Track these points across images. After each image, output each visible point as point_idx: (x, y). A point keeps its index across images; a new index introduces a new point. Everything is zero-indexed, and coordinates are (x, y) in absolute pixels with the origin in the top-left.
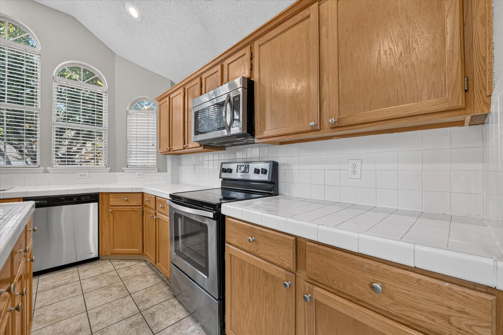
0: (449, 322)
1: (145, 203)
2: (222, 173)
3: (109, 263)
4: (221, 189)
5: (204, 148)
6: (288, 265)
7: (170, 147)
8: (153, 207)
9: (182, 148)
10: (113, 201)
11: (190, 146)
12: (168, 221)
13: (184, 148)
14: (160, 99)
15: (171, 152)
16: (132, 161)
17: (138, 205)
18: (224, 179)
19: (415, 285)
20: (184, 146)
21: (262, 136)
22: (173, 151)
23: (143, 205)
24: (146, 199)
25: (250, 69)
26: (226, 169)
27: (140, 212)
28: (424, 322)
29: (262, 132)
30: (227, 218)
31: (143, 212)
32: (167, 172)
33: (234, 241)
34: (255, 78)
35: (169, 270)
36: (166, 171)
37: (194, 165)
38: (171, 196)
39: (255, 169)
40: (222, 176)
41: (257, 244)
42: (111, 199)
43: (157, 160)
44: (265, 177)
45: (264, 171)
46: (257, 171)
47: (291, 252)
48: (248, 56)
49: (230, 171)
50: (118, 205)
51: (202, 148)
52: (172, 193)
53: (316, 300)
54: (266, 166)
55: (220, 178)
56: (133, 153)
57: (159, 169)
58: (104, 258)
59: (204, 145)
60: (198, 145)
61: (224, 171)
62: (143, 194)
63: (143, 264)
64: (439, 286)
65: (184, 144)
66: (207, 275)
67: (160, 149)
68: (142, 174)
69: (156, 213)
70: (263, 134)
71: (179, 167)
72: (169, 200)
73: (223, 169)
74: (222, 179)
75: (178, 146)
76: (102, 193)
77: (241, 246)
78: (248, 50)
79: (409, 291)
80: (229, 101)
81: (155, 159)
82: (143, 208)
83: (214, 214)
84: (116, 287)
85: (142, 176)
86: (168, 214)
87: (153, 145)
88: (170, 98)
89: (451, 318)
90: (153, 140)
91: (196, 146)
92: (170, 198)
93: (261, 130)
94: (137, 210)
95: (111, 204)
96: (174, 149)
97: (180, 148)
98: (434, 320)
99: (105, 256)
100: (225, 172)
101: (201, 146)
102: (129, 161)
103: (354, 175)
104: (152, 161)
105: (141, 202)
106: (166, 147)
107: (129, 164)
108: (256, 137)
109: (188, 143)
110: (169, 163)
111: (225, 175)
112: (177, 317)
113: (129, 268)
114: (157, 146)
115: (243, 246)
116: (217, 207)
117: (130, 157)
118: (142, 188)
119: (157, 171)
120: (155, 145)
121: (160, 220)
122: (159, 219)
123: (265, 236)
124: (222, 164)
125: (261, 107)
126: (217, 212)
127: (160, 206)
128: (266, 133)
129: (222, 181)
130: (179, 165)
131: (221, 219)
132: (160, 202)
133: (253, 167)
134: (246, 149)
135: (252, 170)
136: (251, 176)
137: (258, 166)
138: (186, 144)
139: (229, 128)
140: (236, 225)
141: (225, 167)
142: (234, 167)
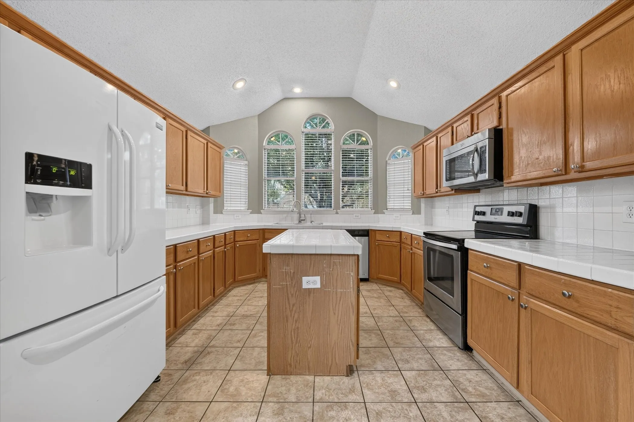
0: (611, 316)
1: (403, 240)
2: (475, 216)
3: (375, 285)
4: (475, 232)
5: (455, 192)
6: (512, 284)
7: (423, 191)
8: (410, 243)
9: (435, 192)
10: (378, 237)
11: (442, 190)
12: (422, 254)
13: (437, 192)
14: (415, 147)
15: (425, 196)
16: (390, 205)
17: (396, 241)
18: (478, 222)
19: (591, 291)
20: (437, 190)
21: (509, 181)
22: (426, 195)
23: (401, 242)
24: (403, 237)
25: (498, 118)
26: (479, 212)
27: (399, 247)
28: (596, 317)
29: (509, 177)
30: (469, 251)
31: (401, 248)
33: (474, 269)
34: (504, 126)
35: (423, 295)
36: (419, 213)
37: (448, 207)
38: (424, 233)
39: (509, 212)
40: (475, 219)
41: (491, 270)
42: (377, 235)
43: (412, 203)
44: (519, 220)
45: (520, 214)
46: (511, 214)
47: (515, 274)
48: (496, 106)
49: (484, 214)
50: (383, 240)
51: (453, 192)
52: (425, 231)
53: (531, 309)
54: (522, 209)
55: (473, 220)
56: (391, 197)
57: (413, 211)
58: (372, 280)
59: (455, 190)
60: (449, 189)
61: (477, 213)
62: (401, 232)
63: (401, 291)
64: (605, 291)
65: (437, 188)
66: (453, 296)
67: (414, 193)
68: (399, 216)
69: (412, 248)
70: (510, 179)
71: (433, 210)
72: (423, 236)
73: (476, 211)
74: (476, 222)
75: (431, 189)
76: (371, 230)
77: (480, 272)
78: (496, 100)
79: (588, 296)
80: (477, 150)
81: (410, 202)
82: (401, 244)
83: (458, 246)
84: (383, 299)
85: (399, 218)
86: (422, 249)
87: (408, 190)
88: (423, 145)
89: (612, 312)
90: (408, 185)
91: (448, 190)
92: (424, 236)
93: (509, 175)
94: (396, 245)
95: (377, 239)
96: (427, 193)
97: (433, 193)
98: (602, 315)
99: (373, 279)
100: (478, 215)
101: (452, 190)
102: (388, 205)
103: (630, 218)
104: (407, 204)
105: (399, 239)
106: (420, 192)
107: (388, 207)
108: (504, 182)
109: (440, 188)
110: (423, 205)
111: (478, 218)
112: (428, 327)
113: (390, 291)
114: (412, 190)
115: (481, 272)
116: (461, 241)
117: (389, 201)
118: (400, 228)
119: (411, 213)
120: (410, 189)
121: (416, 255)
122: (414, 253)
123: (497, 263)
124: (475, 206)
125: (509, 153)
126: (461, 245)
127: (416, 242)
128: (514, 178)
129: (475, 223)
130: (433, 207)
131: (464, 251)
132: (416, 239)
133: (506, 209)
134: (503, 191)
135: (505, 213)
136: (504, 218)
137: (514, 209)
138: (439, 189)
139: (476, 175)
140: (476, 256)
141: (478, 209)
142: (487, 210)
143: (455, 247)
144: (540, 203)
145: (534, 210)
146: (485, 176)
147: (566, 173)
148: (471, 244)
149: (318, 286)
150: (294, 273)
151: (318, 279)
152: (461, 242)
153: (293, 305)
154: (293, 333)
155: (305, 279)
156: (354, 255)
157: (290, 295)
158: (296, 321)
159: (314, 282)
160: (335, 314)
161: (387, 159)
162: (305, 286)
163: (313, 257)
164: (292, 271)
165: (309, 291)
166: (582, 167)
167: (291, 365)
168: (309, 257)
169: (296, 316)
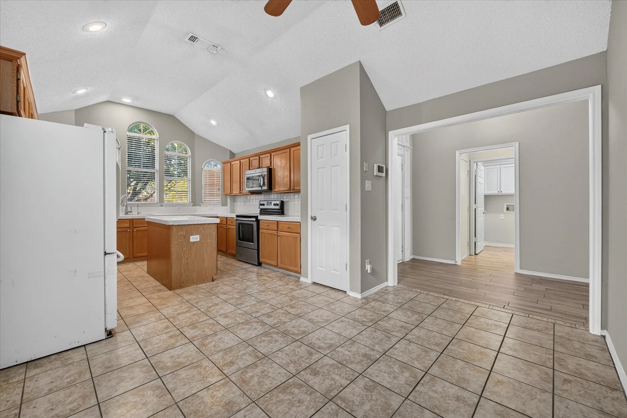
6: (275, 229)
7: (231, 191)
8: (225, 223)
9: (238, 193)
11: (244, 192)
12: (235, 228)
13: (240, 193)
14: (225, 163)
18: (261, 209)
22: (233, 194)
25: (270, 163)
30: (260, 221)
32: (227, 206)
33: (262, 228)
34: (272, 167)
35: (235, 250)
37: (245, 202)
41: (269, 226)
43: (222, 199)
44: (278, 207)
45: (278, 205)
46: (275, 205)
48: (269, 157)
49: (264, 205)
51: (250, 193)
52: (236, 215)
53: (281, 236)
54: (278, 202)
55: (259, 208)
57: (222, 204)
61: (261, 205)
65: (240, 191)
66: (253, 243)
67: (224, 192)
68: (212, 207)
69: (227, 226)
71: (235, 203)
72: (235, 217)
75: (236, 191)
77: (264, 229)
78: (269, 155)
80: (262, 176)
81: (220, 198)
85: (212, 209)
86: (235, 223)
87: (219, 190)
88: (231, 164)
90: (220, 187)
91: (247, 192)
97: (236, 193)
101: (249, 192)
104: (218, 199)
106: (228, 192)
108: (273, 191)
110: (229, 200)
119: (221, 206)
120: (221, 190)
122: (229, 228)
123: (271, 223)
124: (260, 201)
126: (257, 219)
127: (230, 222)
130: (235, 201)
131: (258, 221)
132: (230, 220)
133: (273, 203)
134: (272, 194)
135: (273, 204)
136: (272, 207)
137: (275, 202)
138: (241, 191)
139: (262, 187)
140: (263, 222)
141: (261, 203)
142: (265, 203)
143: (254, 220)
144: (285, 200)
145: (282, 203)
146: (265, 188)
147: (290, 190)
148: (260, 217)
149: (198, 240)
150: (185, 234)
151: (198, 236)
152: (256, 217)
153: (185, 251)
154: (185, 266)
155: (191, 237)
156: (216, 223)
157: (183, 247)
158: (187, 259)
159: (196, 238)
160: (206, 253)
161: (203, 167)
162: (191, 240)
163: (195, 226)
164: (184, 234)
165: (194, 243)
166: (294, 189)
167: (183, 283)
168: (193, 226)
169: (187, 257)
